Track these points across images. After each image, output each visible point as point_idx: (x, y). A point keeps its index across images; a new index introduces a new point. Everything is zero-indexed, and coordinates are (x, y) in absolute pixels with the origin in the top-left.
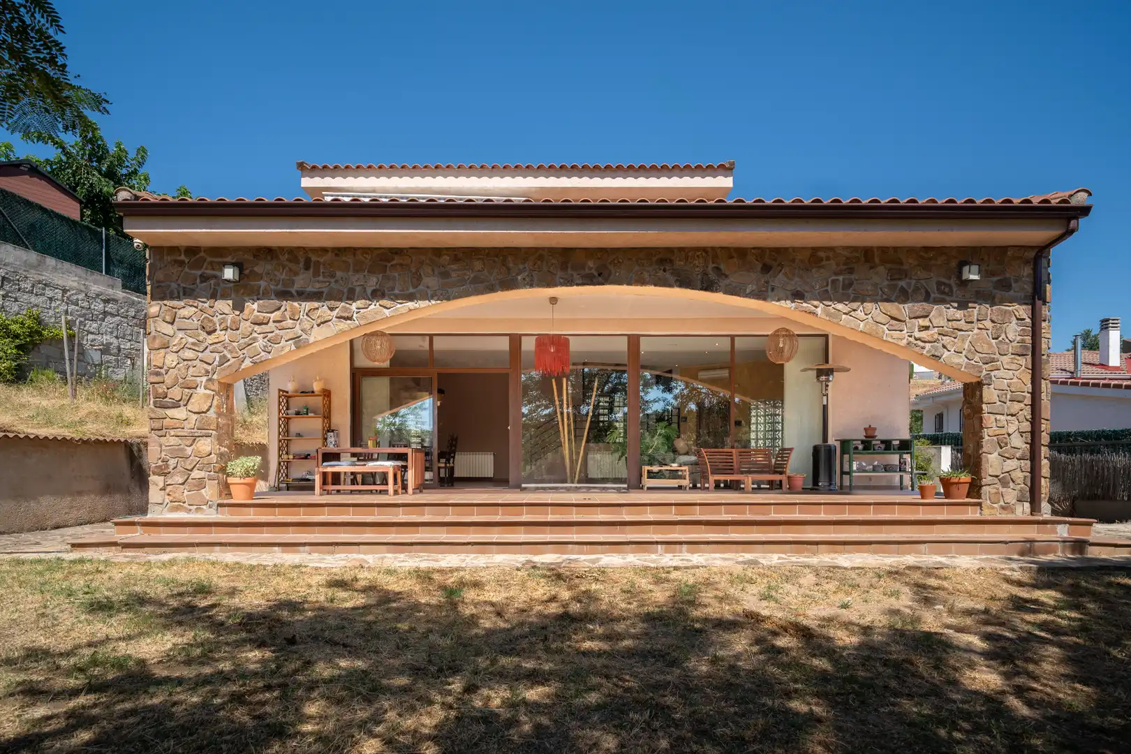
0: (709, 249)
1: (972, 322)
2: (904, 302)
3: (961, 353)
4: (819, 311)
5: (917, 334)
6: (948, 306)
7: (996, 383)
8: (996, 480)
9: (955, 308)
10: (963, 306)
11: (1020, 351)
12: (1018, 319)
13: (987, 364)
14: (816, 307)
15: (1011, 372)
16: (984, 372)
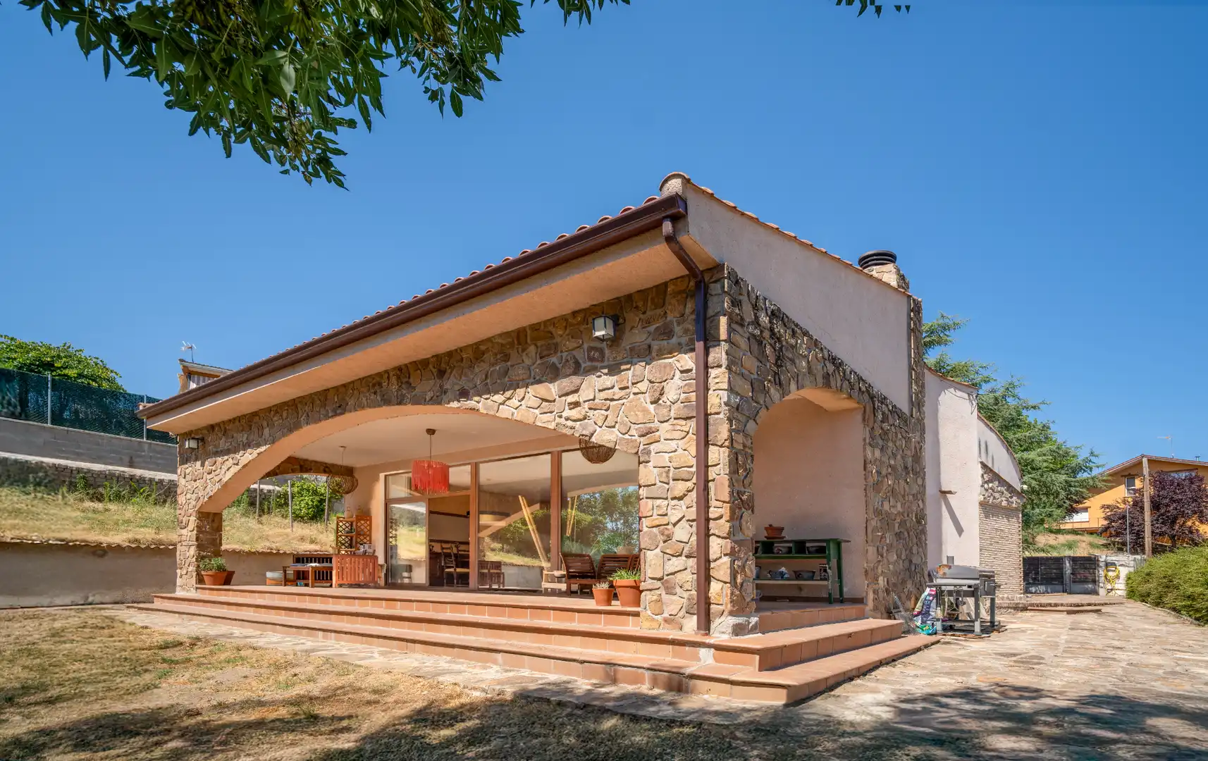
0: (403, 367)
1: (628, 388)
2: (552, 381)
3: (614, 427)
4: (480, 406)
5: (567, 413)
6: (599, 374)
7: (654, 459)
8: (658, 584)
9: (606, 374)
10: (614, 370)
11: (685, 413)
12: (682, 372)
13: (643, 436)
14: (478, 402)
15: (675, 442)
16: (642, 447)
